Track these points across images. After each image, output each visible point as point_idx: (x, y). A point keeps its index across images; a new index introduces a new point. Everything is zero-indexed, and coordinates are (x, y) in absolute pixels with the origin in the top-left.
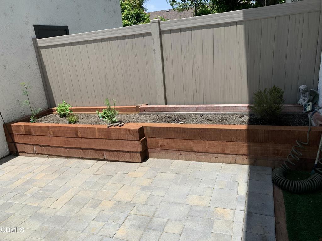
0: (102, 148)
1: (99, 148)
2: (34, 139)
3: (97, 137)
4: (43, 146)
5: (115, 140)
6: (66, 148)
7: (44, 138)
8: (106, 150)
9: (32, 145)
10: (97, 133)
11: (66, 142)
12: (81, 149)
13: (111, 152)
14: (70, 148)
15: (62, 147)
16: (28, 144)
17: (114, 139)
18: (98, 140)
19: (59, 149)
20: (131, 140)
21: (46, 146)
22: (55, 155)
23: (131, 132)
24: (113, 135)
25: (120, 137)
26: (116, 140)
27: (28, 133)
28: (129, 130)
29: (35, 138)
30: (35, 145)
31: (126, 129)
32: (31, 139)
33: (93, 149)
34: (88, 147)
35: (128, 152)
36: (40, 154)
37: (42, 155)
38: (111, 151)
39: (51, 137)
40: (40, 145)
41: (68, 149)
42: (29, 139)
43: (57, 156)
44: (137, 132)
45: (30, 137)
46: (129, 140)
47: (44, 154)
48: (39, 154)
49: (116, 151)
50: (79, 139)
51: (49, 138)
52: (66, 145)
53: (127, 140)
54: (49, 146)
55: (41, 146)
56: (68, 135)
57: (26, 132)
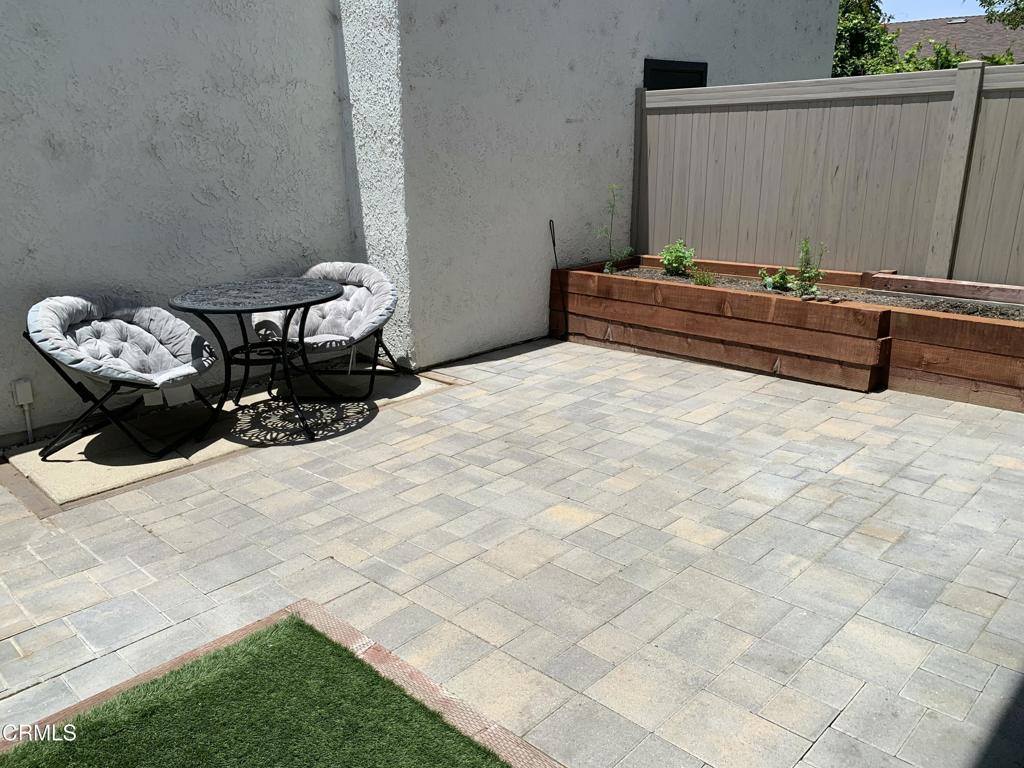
0: (775, 345)
1: (767, 345)
2: (615, 309)
3: (769, 320)
4: (631, 326)
5: (813, 333)
6: (686, 336)
7: (639, 310)
8: (785, 351)
9: (605, 320)
10: (772, 309)
11: (691, 323)
12: (722, 342)
13: (797, 359)
14: (695, 337)
15: (677, 334)
16: (596, 319)
17: (812, 330)
18: (771, 326)
19: (667, 338)
20: (854, 336)
21: (640, 327)
22: (653, 350)
23: (860, 317)
24: (813, 320)
25: (829, 326)
26: (817, 331)
27: (606, 294)
28: (856, 312)
29: (617, 307)
30: (612, 322)
31: (848, 309)
32: (606, 307)
33: (752, 347)
34: (742, 341)
35: (841, 363)
36: (618, 344)
37: (622, 347)
38: (797, 355)
39: (655, 308)
40: (623, 324)
41: (689, 340)
42: (602, 308)
43: (658, 351)
44: (875, 319)
45: (606, 303)
46: (850, 336)
47: (629, 345)
48: (616, 342)
49: (809, 357)
50: (723, 319)
51: (649, 311)
52: (687, 329)
53: (846, 335)
54: (647, 328)
55: (625, 327)
56: (699, 308)
57: (599, 290)
